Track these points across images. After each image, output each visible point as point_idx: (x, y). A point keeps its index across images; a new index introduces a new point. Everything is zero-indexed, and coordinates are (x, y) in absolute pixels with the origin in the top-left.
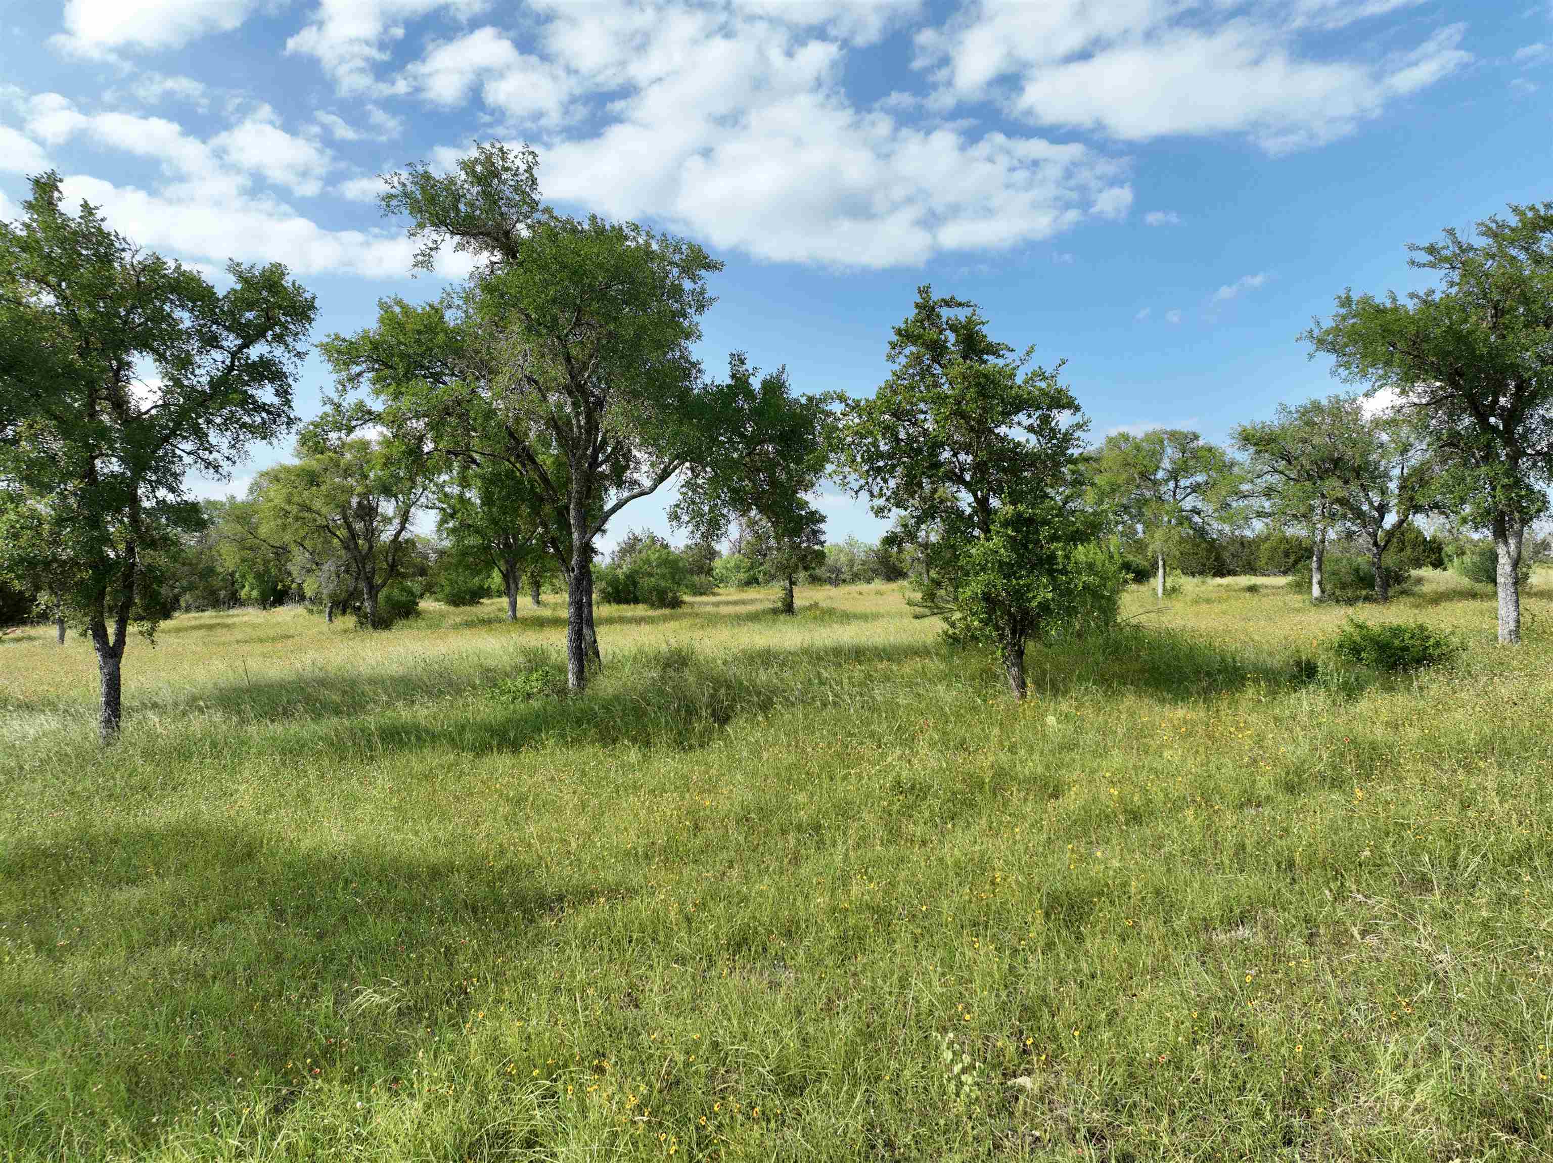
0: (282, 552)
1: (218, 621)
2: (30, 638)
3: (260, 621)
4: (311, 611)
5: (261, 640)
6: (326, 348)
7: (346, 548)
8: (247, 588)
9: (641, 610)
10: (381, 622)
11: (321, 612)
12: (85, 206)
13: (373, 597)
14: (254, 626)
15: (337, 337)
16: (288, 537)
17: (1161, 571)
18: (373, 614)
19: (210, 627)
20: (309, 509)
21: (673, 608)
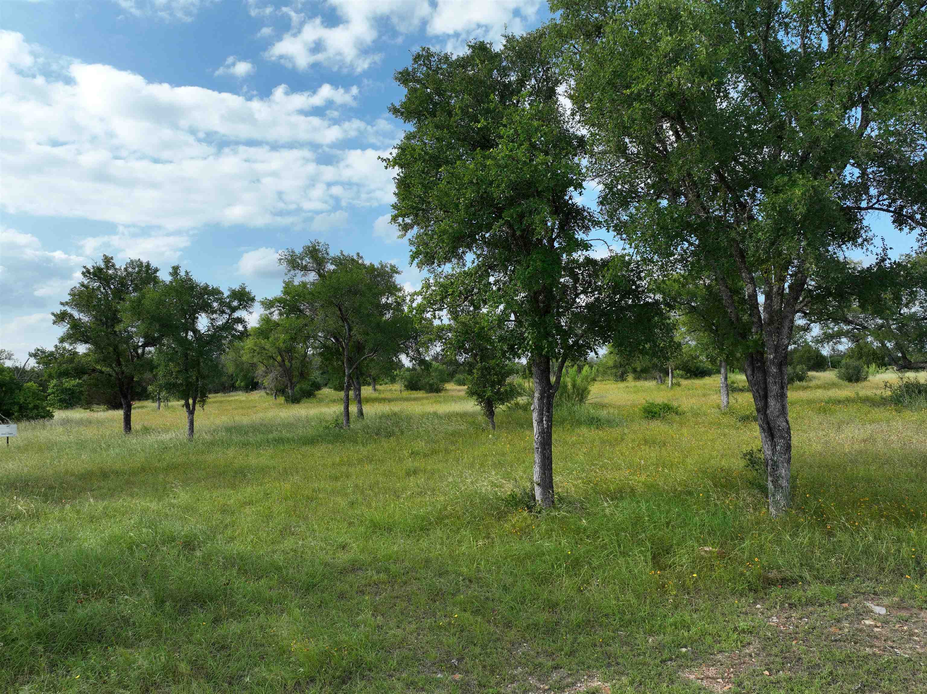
0: (254, 366)
1: (225, 399)
2: (142, 407)
3: (244, 398)
4: (267, 394)
5: (242, 408)
6: (262, 303)
7: (280, 366)
8: (239, 382)
9: (420, 394)
10: (295, 400)
11: (272, 394)
12: (186, 272)
13: (292, 388)
14: (241, 402)
15: (266, 299)
16: (255, 360)
17: (670, 375)
18: (292, 396)
19: (221, 402)
20: (264, 349)
21: (437, 392)
